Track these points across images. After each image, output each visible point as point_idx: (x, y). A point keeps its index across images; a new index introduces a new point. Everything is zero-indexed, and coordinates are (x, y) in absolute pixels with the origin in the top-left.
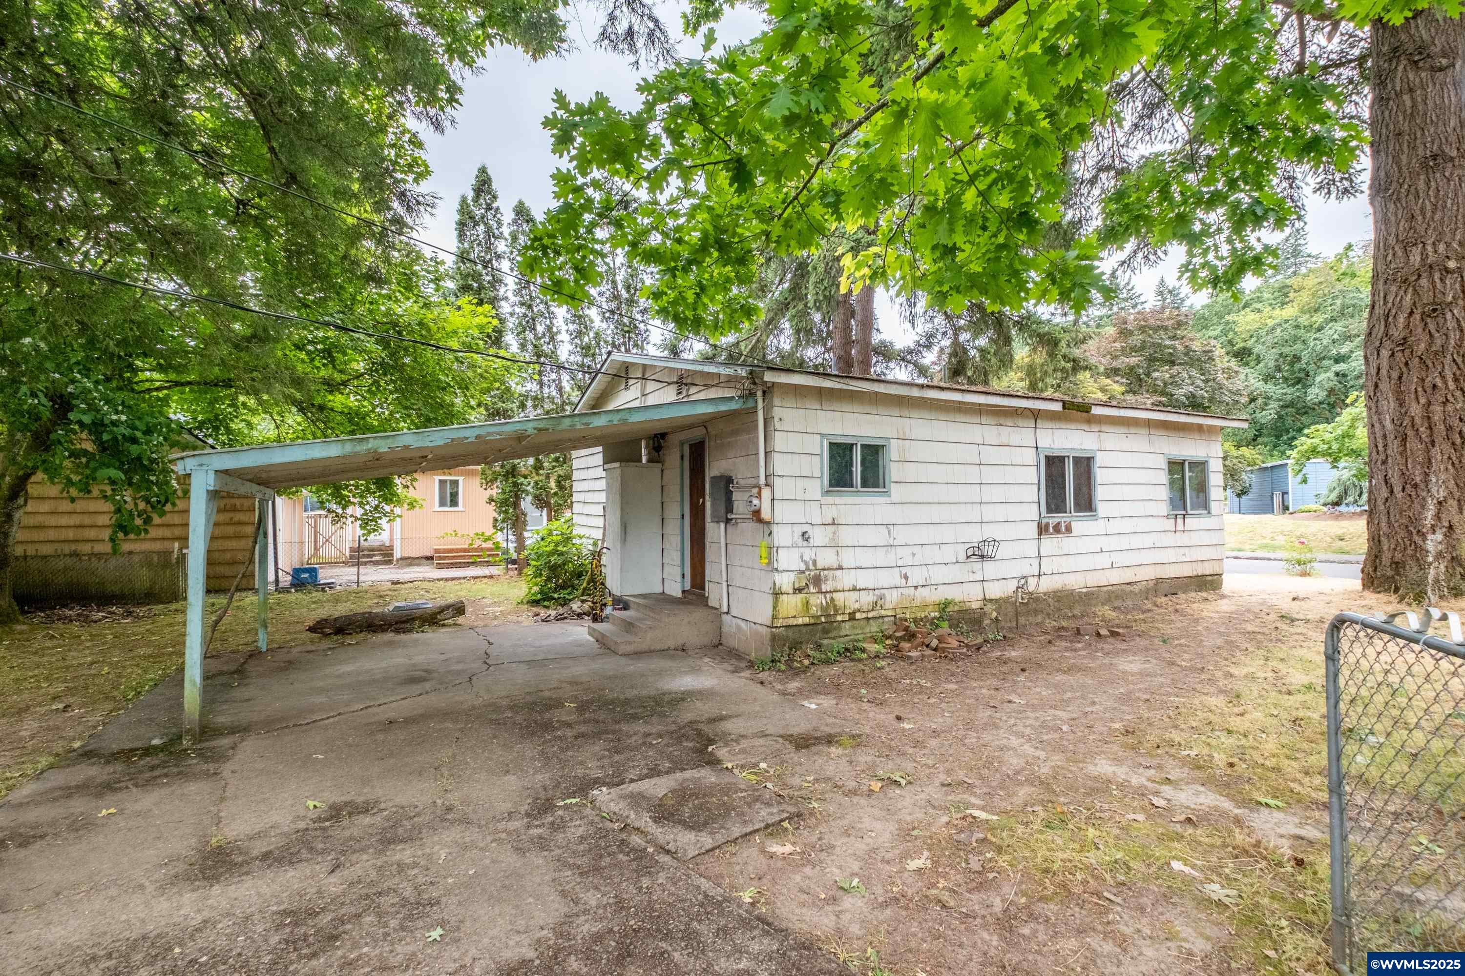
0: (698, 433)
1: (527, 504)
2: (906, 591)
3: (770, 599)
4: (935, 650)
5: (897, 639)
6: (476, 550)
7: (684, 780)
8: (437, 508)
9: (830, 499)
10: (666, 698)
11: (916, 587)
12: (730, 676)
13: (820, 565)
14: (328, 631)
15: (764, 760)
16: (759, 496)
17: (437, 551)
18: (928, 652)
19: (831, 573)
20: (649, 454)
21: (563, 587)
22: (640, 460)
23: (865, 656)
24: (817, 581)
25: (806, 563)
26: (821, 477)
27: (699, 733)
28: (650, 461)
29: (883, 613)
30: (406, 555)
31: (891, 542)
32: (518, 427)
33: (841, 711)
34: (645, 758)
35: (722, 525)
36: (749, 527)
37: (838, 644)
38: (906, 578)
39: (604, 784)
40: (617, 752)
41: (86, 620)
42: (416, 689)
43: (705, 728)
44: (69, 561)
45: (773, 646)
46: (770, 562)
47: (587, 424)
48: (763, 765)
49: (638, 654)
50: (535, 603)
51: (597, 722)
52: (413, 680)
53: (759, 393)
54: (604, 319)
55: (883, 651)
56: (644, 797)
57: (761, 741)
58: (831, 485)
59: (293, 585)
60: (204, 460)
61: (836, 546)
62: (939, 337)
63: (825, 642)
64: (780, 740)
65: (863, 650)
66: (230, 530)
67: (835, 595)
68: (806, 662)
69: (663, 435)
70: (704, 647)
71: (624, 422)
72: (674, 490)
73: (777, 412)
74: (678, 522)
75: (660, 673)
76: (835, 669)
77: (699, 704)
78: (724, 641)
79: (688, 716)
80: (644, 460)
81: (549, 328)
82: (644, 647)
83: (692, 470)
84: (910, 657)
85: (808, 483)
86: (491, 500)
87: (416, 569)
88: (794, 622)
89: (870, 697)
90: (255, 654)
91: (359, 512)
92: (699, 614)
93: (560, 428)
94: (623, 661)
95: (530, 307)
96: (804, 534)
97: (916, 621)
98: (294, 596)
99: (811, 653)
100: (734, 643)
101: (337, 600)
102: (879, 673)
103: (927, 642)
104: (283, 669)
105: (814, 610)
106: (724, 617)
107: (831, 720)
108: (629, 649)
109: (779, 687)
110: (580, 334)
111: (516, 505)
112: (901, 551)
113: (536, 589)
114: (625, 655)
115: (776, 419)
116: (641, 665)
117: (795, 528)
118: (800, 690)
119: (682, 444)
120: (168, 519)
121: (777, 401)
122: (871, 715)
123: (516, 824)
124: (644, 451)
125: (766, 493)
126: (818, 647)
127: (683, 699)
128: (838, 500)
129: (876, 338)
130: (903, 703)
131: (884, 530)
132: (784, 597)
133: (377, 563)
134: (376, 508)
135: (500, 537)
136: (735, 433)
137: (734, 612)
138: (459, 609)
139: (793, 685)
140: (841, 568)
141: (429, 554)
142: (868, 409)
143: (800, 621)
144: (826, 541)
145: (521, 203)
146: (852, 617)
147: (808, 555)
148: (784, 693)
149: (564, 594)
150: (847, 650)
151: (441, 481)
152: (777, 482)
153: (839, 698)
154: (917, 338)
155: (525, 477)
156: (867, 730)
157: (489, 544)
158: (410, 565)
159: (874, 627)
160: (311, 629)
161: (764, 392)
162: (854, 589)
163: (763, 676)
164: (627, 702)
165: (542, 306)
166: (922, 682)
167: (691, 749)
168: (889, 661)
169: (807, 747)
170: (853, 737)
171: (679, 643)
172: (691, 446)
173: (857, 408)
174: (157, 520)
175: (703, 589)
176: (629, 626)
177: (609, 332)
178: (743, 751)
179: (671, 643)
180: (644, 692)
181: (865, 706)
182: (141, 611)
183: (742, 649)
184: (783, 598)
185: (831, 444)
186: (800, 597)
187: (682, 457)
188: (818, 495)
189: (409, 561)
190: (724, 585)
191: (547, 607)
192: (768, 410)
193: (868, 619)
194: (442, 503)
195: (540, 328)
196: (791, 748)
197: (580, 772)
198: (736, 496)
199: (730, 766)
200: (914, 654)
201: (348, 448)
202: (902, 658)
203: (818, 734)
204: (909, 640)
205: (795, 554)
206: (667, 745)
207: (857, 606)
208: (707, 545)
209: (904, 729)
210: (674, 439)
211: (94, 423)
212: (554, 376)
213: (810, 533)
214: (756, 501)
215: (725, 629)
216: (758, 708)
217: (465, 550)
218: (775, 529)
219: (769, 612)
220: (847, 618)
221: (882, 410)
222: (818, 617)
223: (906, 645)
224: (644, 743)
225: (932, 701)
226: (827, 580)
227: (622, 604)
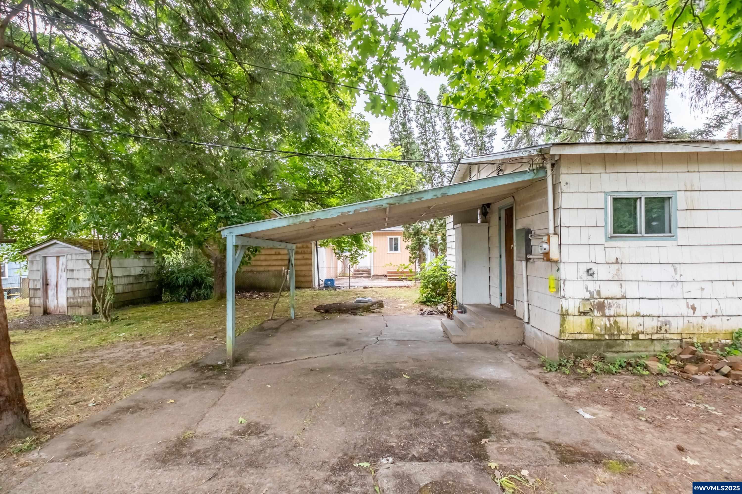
0: (509, 201)
1: (427, 249)
2: (694, 320)
3: (558, 319)
4: (726, 375)
5: (682, 360)
6: (401, 272)
7: (449, 473)
8: (389, 252)
9: (614, 243)
10: (469, 383)
11: (705, 317)
12: (522, 371)
13: (603, 295)
14: (322, 311)
15: (527, 467)
16: (548, 242)
17: (388, 272)
18: (719, 377)
19: (615, 301)
20: (481, 218)
21: (439, 295)
22: (477, 222)
23: (646, 373)
24: (601, 307)
25: (590, 293)
26: (605, 226)
27: (481, 423)
28: (483, 222)
29: (668, 336)
30: (376, 274)
31: (677, 278)
32: (378, 203)
33: (615, 426)
34: (432, 435)
35: (524, 263)
36: (542, 264)
37: (620, 358)
38: (694, 308)
39: (393, 454)
40: (416, 426)
41: (251, 297)
42: (337, 350)
43: (488, 419)
44: (250, 274)
45: (560, 353)
46: (558, 291)
47: (420, 199)
48: (525, 472)
49: (463, 344)
50: (423, 303)
51: (415, 394)
52: (338, 344)
53: (549, 166)
54: (467, 144)
55: (667, 370)
56: (410, 482)
57: (530, 444)
58: (615, 232)
59: (325, 287)
60: (231, 230)
61: (621, 281)
62: (730, 117)
63: (608, 355)
64: (547, 446)
65: (646, 367)
66: (303, 262)
67: (618, 319)
68: (589, 370)
69: (488, 205)
70: (511, 345)
71: (444, 196)
72: (495, 240)
73: (563, 178)
74: (498, 260)
75: (472, 361)
76: (615, 381)
77: (490, 393)
78: (526, 342)
79: (478, 403)
80: (479, 221)
81: (437, 154)
82: (469, 339)
83: (506, 226)
84: (696, 380)
85: (592, 231)
86: (408, 247)
87: (380, 281)
88: (580, 337)
89: (648, 414)
90: (289, 320)
91: (348, 254)
92: (508, 322)
93: (402, 202)
94: (452, 347)
95: (426, 144)
96: (588, 271)
97: (704, 346)
98: (325, 292)
99: (594, 363)
100: (533, 345)
101: (339, 295)
102: (661, 391)
103: (717, 366)
104: (294, 329)
105: (598, 329)
106: (526, 325)
107: (603, 436)
108: (459, 340)
109: (561, 389)
110: (453, 155)
111: (420, 250)
112: (687, 287)
113: (425, 295)
114: (456, 344)
115: (563, 184)
116: (465, 353)
117: (580, 265)
118: (579, 396)
119: (500, 209)
120: (257, 257)
121: (563, 170)
122: (648, 437)
123: (321, 475)
124: (479, 216)
125: (554, 240)
126: (602, 358)
127: (480, 387)
128: (621, 244)
129: (667, 128)
130: (687, 431)
131: (670, 268)
132: (571, 318)
133: (365, 277)
134: (356, 252)
135: (412, 267)
136: (532, 198)
137: (532, 323)
138: (381, 305)
139: (574, 390)
140: (624, 298)
141: (386, 273)
142: (653, 168)
143: (585, 337)
144: (610, 277)
145: (422, 90)
146: (635, 337)
147: (592, 286)
148: (563, 396)
149: (437, 299)
150: (629, 364)
151: (390, 239)
152: (564, 231)
153: (615, 411)
154: (708, 122)
155: (425, 235)
156: (642, 456)
157: (407, 270)
158: (378, 279)
159: (658, 347)
160: (315, 309)
161: (553, 165)
162: (638, 315)
163: (550, 376)
164: (440, 381)
165: (433, 144)
166: (711, 408)
167: (469, 436)
168: (673, 380)
169: (572, 462)
170: (624, 462)
171: (493, 339)
172: (506, 210)
173: (641, 168)
174: (253, 258)
175: (513, 304)
176: (462, 325)
177: (470, 151)
178: (510, 452)
179: (487, 339)
180: (456, 376)
181: (643, 426)
182: (270, 295)
183: (538, 350)
184: (568, 318)
185: (615, 200)
186: (584, 319)
187: (500, 218)
188: (603, 241)
189: (378, 277)
190: (526, 304)
191: (428, 306)
192: (555, 177)
193: (652, 340)
194: (391, 249)
195: (432, 155)
196: (555, 460)
197: (383, 437)
198: (533, 243)
199: (493, 465)
200: (702, 377)
201: (291, 221)
202: (689, 380)
203: (585, 450)
204: (696, 363)
205: (580, 286)
206: (452, 428)
207: (641, 329)
208: (515, 275)
209: (686, 466)
210: (495, 207)
211: (225, 217)
212: (440, 180)
213: (594, 269)
214: (545, 246)
215: (527, 334)
216: (537, 407)
217: (395, 272)
218: (562, 266)
219: (558, 328)
220: (630, 337)
221: (667, 168)
222: (601, 335)
223: (692, 368)
224: (437, 421)
225: (724, 434)
226: (610, 306)
227: (463, 310)
